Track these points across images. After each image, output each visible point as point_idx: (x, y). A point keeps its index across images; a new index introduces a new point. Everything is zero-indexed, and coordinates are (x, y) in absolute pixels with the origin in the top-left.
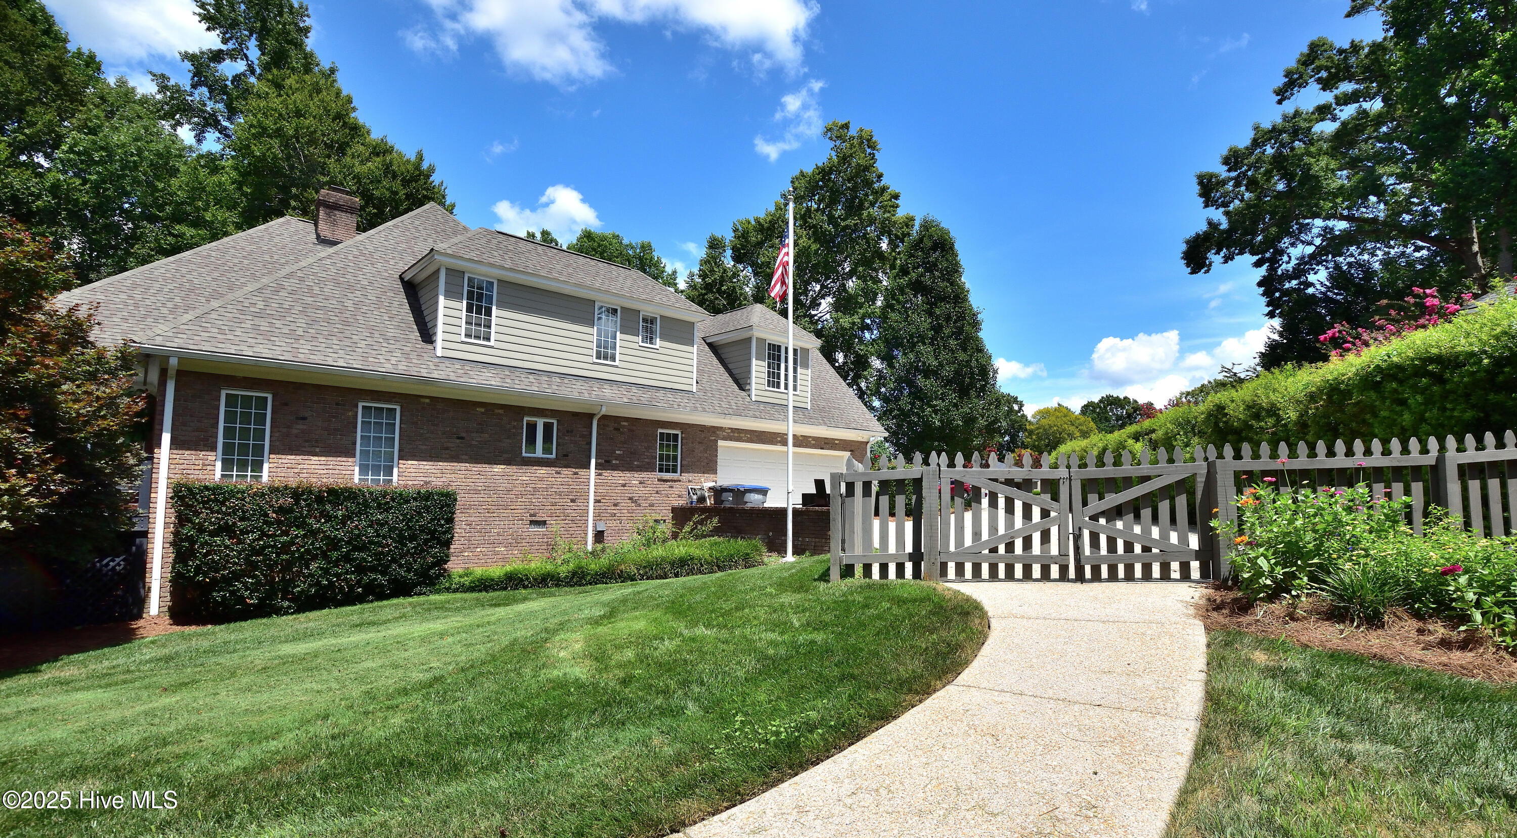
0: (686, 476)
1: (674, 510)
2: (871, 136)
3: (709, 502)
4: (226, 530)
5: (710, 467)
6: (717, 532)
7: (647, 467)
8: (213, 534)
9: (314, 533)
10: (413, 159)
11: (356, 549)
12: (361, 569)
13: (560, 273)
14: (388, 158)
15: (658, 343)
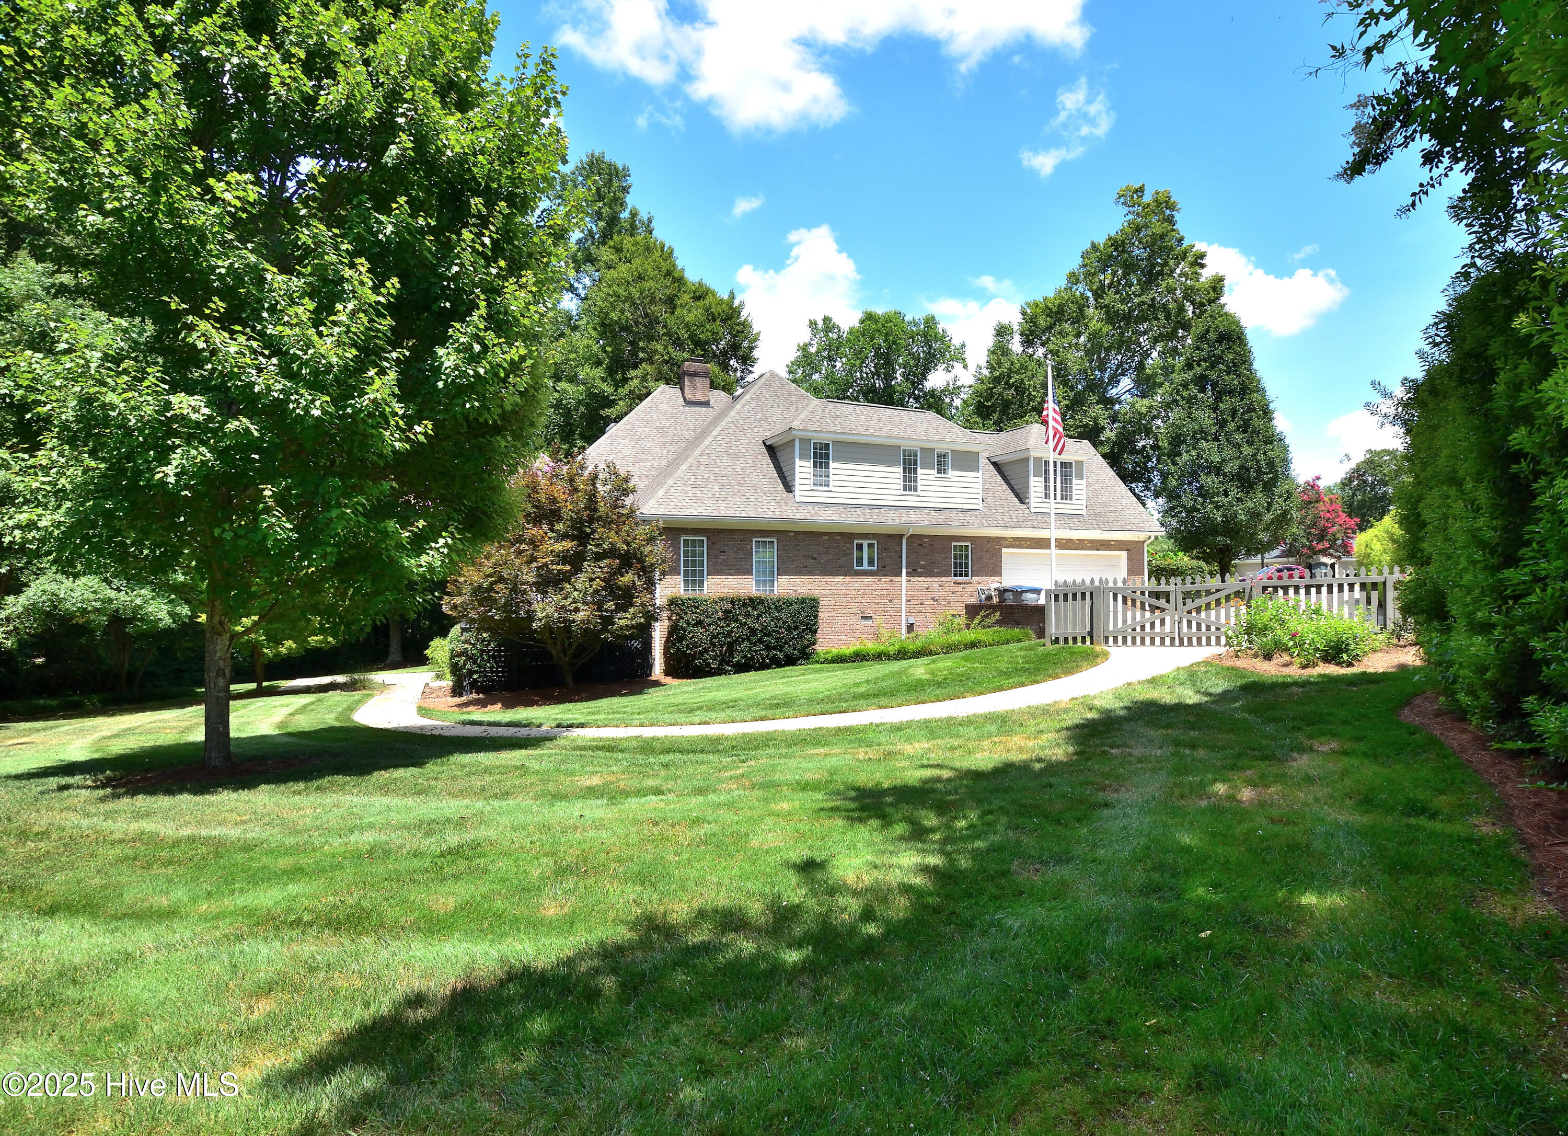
0: (976, 579)
1: (967, 607)
2: (1169, 198)
3: (995, 600)
4: (699, 623)
5: (996, 571)
6: (999, 623)
7: (944, 573)
8: (694, 626)
9: (742, 625)
10: (726, 297)
11: (765, 635)
12: (768, 648)
13: (875, 429)
14: (707, 302)
15: (951, 473)
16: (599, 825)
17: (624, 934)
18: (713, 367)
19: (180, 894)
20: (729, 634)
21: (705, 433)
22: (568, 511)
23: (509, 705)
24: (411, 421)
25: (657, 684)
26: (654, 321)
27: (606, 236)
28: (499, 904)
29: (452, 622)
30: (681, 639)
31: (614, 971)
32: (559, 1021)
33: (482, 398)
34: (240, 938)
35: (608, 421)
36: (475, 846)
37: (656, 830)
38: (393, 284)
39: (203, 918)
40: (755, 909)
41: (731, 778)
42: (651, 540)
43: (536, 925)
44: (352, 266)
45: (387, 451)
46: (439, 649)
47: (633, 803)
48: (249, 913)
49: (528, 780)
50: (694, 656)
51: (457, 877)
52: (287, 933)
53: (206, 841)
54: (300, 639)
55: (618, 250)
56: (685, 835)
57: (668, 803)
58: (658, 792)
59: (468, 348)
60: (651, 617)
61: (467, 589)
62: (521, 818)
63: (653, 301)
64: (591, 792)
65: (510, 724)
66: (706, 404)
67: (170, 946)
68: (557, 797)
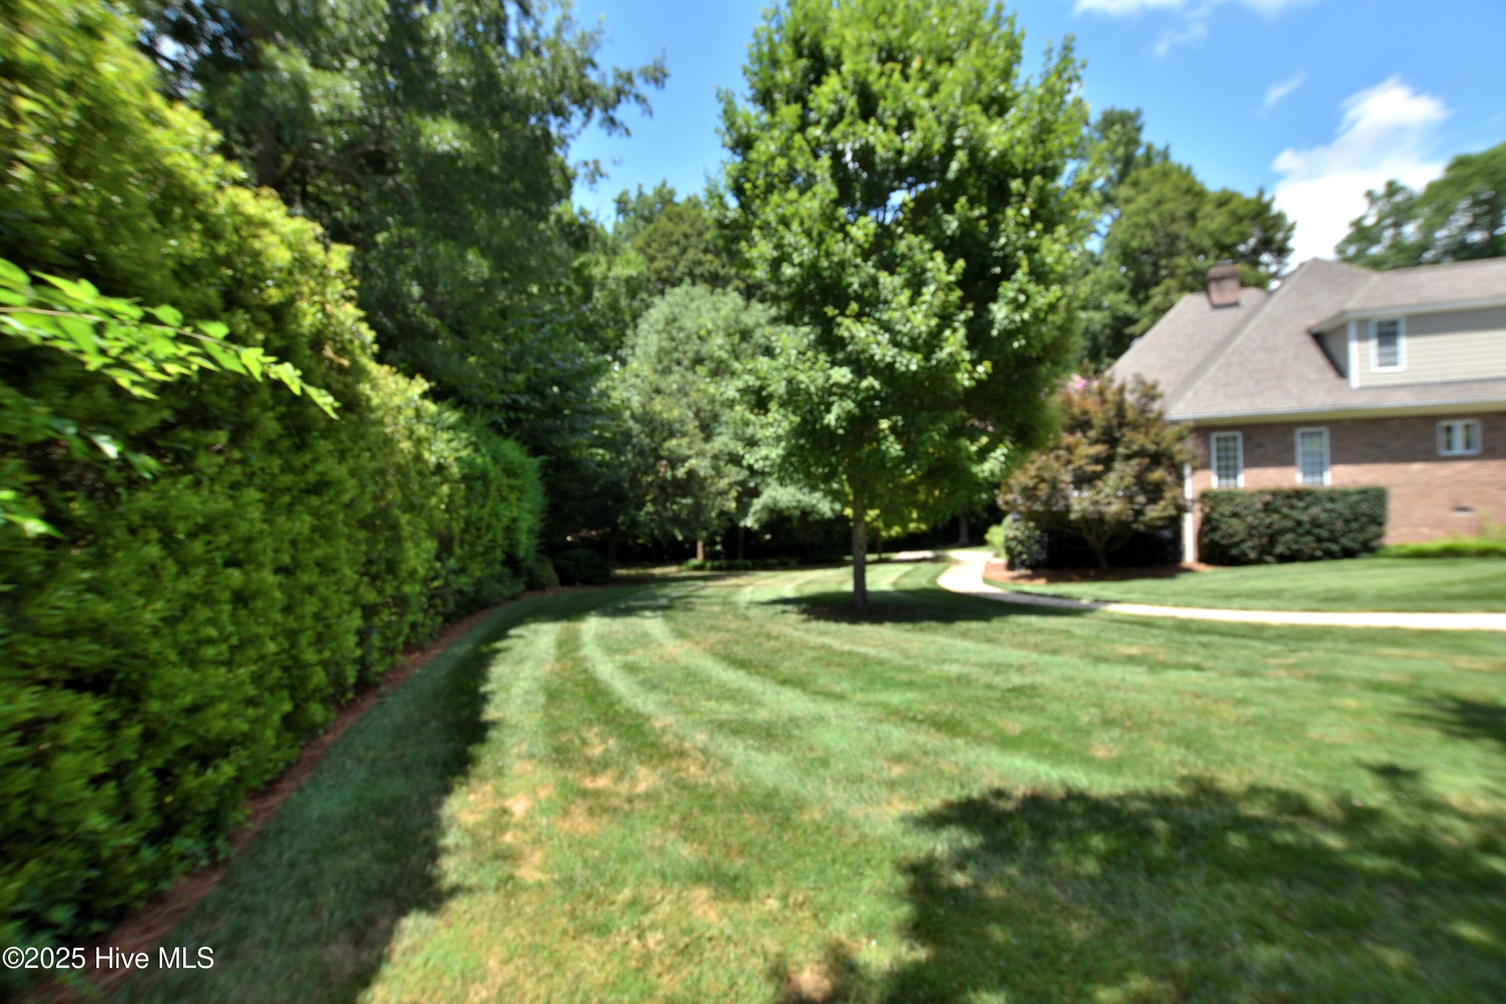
4: (1235, 515)
8: (1229, 517)
9: (1285, 517)
11: (1315, 527)
12: (1319, 540)
14: (1232, 206)
16: (1141, 689)
17: (1174, 789)
18: (1241, 268)
19: (845, 686)
20: (1269, 526)
21: (1235, 331)
22: (1098, 420)
23: (1052, 580)
24: (974, 363)
25: (1188, 570)
26: (1173, 239)
27: (1123, 176)
28: (1055, 737)
29: (1004, 514)
30: (1214, 529)
31: (1164, 817)
32: (1114, 844)
33: (1027, 337)
34: (880, 721)
35: (1132, 338)
36: (1033, 688)
37: (1199, 703)
38: (960, 264)
39: (859, 704)
40: (1319, 799)
41: (1281, 666)
42: (1180, 439)
43: (1088, 762)
44: (932, 259)
45: (959, 389)
46: (997, 534)
47: (1173, 675)
48: (886, 706)
49: (1074, 642)
50: (1230, 547)
51: (1022, 710)
52: (909, 725)
53: (858, 654)
54: (904, 526)
55: (1136, 184)
56: (1229, 713)
57: (1209, 680)
58: (1198, 668)
59: (1015, 300)
60: (1182, 509)
61: (1017, 488)
62: (1070, 672)
63: (1173, 220)
64: (1130, 660)
65: (1055, 596)
66: (1235, 304)
67: (843, 717)
68: (1099, 659)
